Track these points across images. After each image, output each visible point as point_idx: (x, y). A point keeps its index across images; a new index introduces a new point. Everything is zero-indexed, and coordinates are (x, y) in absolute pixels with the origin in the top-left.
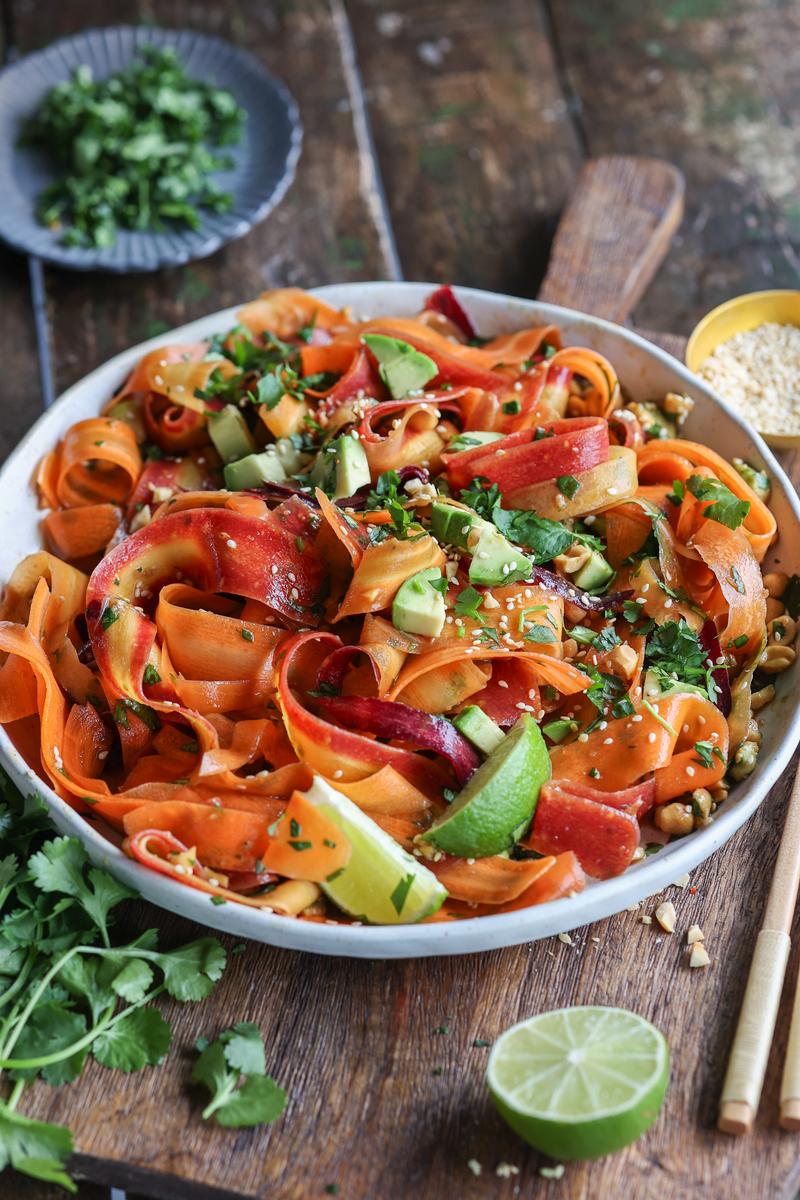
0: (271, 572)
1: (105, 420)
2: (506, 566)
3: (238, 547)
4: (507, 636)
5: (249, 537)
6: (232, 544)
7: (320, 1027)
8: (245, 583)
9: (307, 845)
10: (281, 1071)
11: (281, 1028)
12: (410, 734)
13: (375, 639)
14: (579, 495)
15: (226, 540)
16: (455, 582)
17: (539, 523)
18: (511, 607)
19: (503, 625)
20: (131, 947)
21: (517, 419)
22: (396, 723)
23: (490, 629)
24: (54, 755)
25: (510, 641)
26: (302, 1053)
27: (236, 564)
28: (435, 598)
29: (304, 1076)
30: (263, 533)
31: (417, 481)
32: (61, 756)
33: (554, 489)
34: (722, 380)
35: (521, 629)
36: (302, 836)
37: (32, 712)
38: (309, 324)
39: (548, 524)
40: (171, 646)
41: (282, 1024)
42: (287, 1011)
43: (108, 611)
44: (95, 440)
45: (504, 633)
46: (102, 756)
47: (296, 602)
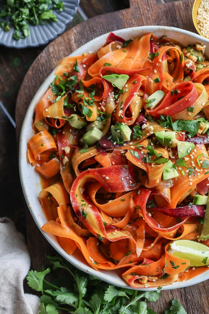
0: (122, 180)
1: (38, 134)
2: (188, 150)
3: (109, 178)
4: (197, 169)
5: (111, 173)
6: (107, 178)
7: (192, 291)
8: (117, 188)
9: (178, 267)
10: (189, 308)
11: (183, 296)
12: (186, 215)
13: (161, 188)
14: (195, 110)
15: (105, 178)
16: (174, 157)
17: (186, 123)
18: (192, 157)
19: (194, 165)
20: (136, 298)
21: (160, 83)
22: (180, 213)
23: (190, 168)
24: (90, 260)
25: (198, 170)
26: (191, 301)
27: (111, 183)
28: (174, 171)
29: (195, 307)
30: (114, 170)
31: (145, 124)
32: (92, 258)
33: (187, 112)
34: (206, 25)
35: (199, 165)
36: (175, 265)
37: (76, 247)
38: (75, 65)
39: (188, 121)
40: (103, 209)
41: (182, 294)
42: (181, 290)
43: (83, 213)
44: (40, 144)
45: (195, 168)
46: (98, 244)
47: (132, 184)
